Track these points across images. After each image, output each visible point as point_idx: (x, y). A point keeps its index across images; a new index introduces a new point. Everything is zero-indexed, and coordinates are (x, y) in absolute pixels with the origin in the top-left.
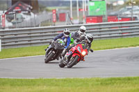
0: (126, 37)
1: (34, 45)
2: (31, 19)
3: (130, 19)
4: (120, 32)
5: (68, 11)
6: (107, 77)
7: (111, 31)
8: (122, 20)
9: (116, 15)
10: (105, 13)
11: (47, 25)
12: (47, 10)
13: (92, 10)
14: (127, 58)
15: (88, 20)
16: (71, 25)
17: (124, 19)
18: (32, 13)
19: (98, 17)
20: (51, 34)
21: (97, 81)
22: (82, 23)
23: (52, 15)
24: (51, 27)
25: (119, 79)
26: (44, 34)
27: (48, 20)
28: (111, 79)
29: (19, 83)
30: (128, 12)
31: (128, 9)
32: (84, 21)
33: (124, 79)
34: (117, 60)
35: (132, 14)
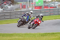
0: (52, 15)
1: (12, 19)
2: (11, 7)
3: (54, 7)
4: (49, 13)
5: (27, 4)
7: (45, 12)
8: (50, 8)
9: (47, 6)
10: (43, 5)
11: (18, 10)
12: (18, 4)
13: (37, 4)
14: (52, 24)
15: (35, 8)
16: (28, 10)
18: (11, 5)
19: (39, 6)
20: (20, 14)
21: (40, 34)
22: (33, 9)
23: (20, 6)
24: (19, 11)
25: (49, 33)
26: (16, 14)
27: (18, 8)
28: (46, 34)
29: (6, 35)
30: (53, 4)
32: (34, 8)
33: (51, 33)
34: (48, 25)
35: (55, 5)
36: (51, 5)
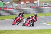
0: (10, 15)
3: (12, 8)
4: (8, 13)
6: (4, 30)
14: (11, 23)
17: (9, 8)
25: (8, 31)
31: (11, 5)
33: (10, 31)
34: (7, 24)
35: (13, 7)
36: (9, 6)
